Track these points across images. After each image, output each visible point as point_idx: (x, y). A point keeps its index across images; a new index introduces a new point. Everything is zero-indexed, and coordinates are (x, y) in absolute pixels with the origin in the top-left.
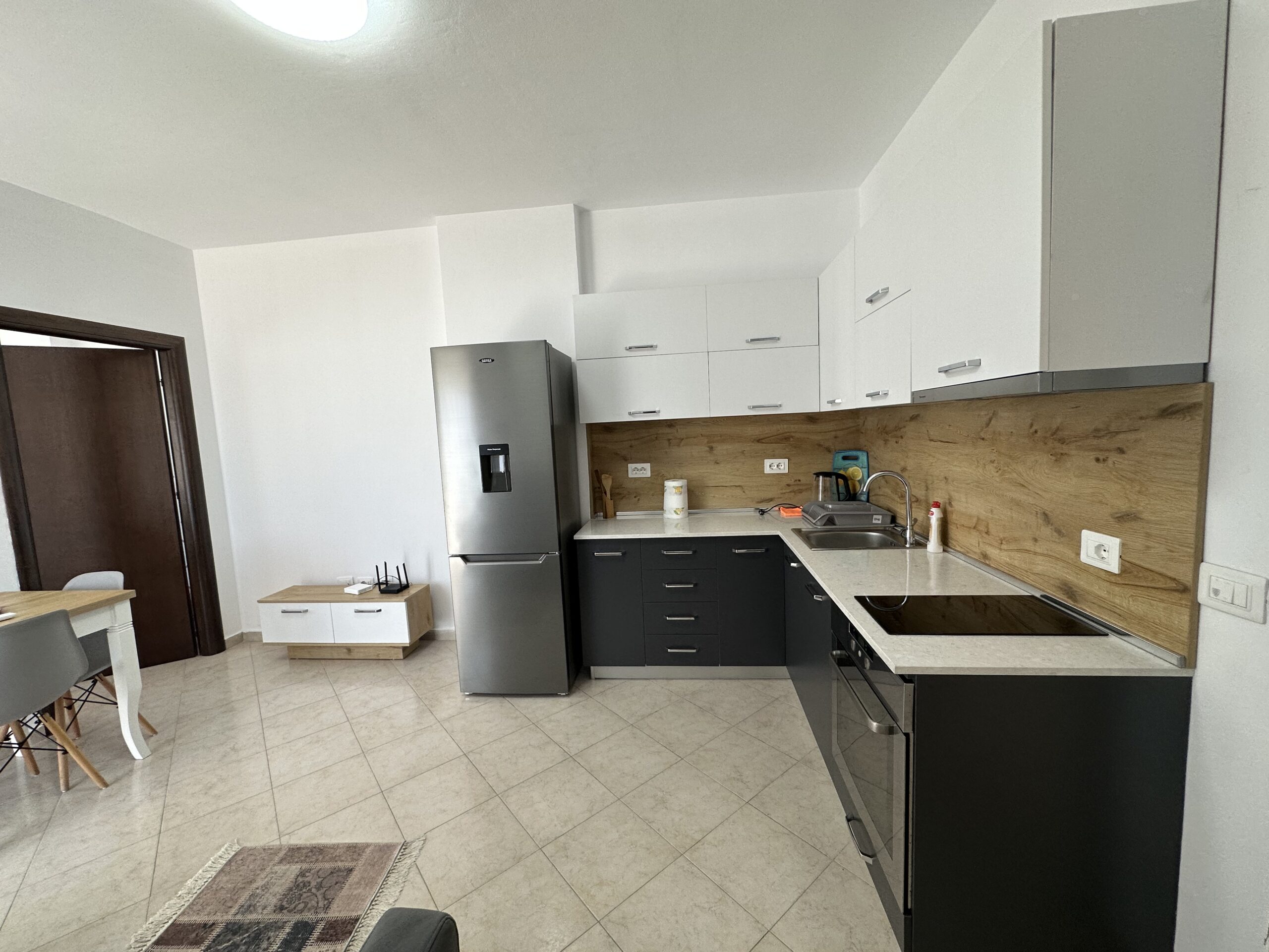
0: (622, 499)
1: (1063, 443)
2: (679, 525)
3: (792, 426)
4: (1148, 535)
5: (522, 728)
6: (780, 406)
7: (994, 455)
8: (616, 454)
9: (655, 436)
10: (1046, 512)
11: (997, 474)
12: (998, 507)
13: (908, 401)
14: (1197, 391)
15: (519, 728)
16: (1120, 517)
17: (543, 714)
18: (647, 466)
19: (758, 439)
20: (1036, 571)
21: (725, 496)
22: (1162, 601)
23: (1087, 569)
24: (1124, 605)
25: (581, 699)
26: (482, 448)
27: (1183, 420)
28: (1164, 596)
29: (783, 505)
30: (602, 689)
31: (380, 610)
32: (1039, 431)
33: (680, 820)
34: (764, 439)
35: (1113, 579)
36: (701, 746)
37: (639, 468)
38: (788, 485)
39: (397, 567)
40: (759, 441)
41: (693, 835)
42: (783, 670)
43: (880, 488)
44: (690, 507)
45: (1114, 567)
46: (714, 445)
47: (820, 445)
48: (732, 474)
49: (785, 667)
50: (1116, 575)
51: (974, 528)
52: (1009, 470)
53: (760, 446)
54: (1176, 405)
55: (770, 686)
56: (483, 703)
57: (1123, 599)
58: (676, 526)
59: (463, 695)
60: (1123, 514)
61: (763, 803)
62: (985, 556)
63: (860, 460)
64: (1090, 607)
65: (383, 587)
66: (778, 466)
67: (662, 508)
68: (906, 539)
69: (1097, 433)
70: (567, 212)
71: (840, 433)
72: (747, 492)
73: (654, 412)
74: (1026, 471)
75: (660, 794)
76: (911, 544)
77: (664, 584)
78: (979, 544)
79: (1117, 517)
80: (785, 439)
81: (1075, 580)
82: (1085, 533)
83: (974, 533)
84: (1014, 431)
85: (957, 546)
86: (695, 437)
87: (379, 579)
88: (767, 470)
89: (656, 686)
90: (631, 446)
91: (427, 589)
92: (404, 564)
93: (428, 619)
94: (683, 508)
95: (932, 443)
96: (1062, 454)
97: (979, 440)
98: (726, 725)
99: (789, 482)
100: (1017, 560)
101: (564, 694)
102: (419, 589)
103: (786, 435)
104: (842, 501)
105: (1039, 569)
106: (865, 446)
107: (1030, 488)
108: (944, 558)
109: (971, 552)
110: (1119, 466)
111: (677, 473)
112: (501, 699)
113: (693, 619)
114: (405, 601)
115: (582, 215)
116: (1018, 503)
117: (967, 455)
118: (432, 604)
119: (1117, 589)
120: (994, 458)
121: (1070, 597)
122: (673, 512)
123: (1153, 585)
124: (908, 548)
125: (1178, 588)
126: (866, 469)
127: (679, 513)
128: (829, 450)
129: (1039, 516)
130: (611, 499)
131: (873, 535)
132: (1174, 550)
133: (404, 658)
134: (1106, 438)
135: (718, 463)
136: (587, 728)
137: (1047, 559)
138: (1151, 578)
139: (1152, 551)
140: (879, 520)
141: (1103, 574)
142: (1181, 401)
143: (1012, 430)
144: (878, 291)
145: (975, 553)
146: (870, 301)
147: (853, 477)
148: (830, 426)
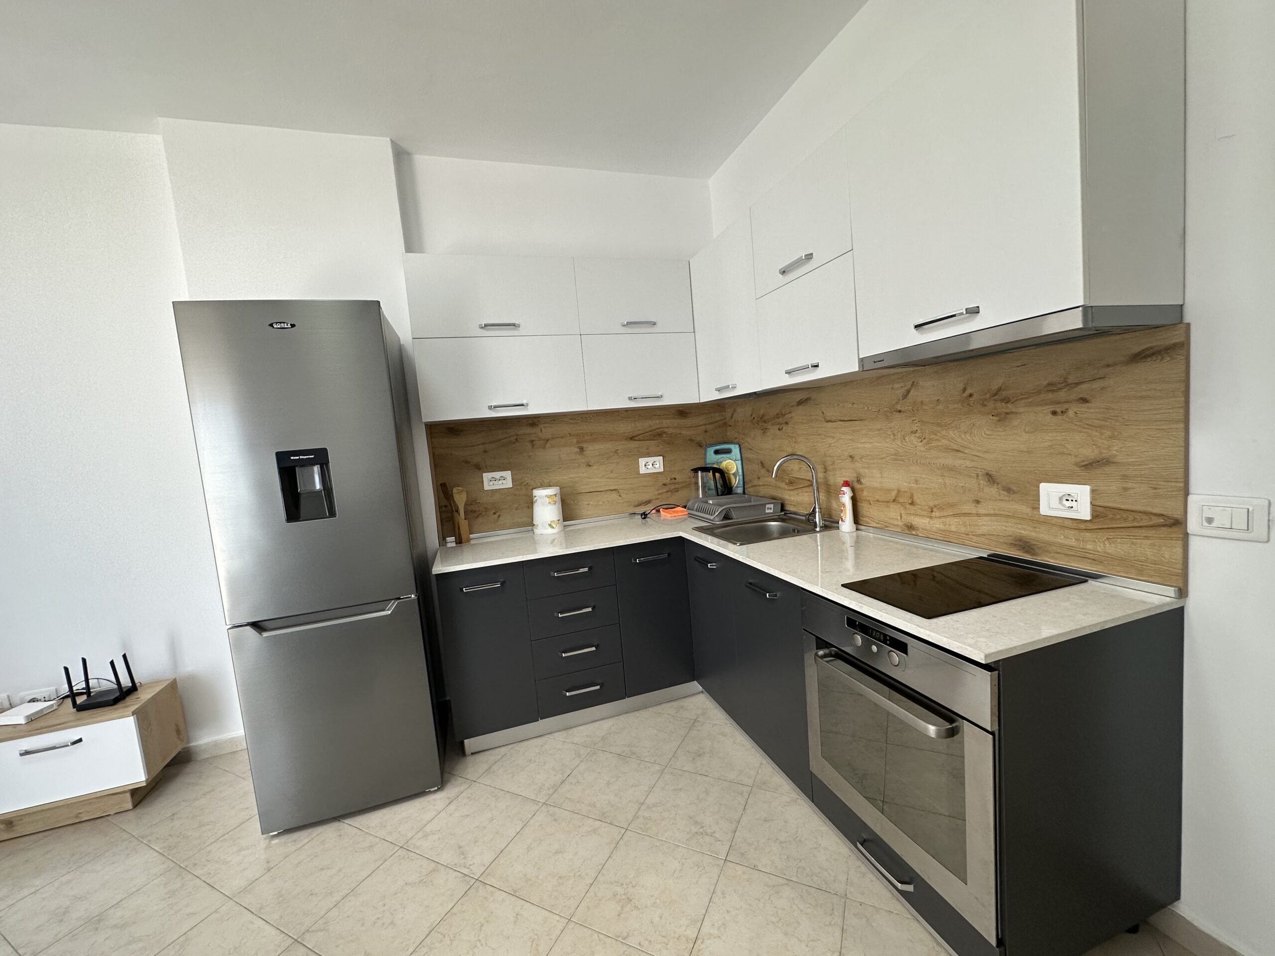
0: (477, 517)
1: (1008, 402)
2: (556, 541)
3: (664, 421)
4: (1125, 477)
5: (385, 861)
6: (662, 396)
7: (916, 425)
8: (467, 462)
9: (515, 437)
10: (990, 473)
11: (920, 444)
12: (924, 476)
13: (856, 368)
14: (1177, 332)
15: (380, 862)
16: (1088, 465)
17: (412, 828)
18: (508, 474)
19: (631, 436)
20: (979, 532)
21: (600, 503)
22: (1147, 538)
23: (1049, 521)
24: (1099, 549)
25: (462, 788)
26: (282, 457)
27: (1161, 360)
28: (1151, 533)
29: (662, 507)
30: (486, 767)
31: (80, 740)
32: (975, 394)
33: (661, 917)
34: (636, 436)
35: (1082, 526)
36: (642, 804)
37: (498, 477)
38: (664, 485)
39: (112, 663)
40: (632, 438)
41: (686, 933)
42: (695, 686)
43: (759, 478)
44: (565, 519)
45: (1085, 513)
46: (584, 445)
47: (691, 440)
48: (607, 476)
49: (695, 681)
50: (1086, 521)
51: (894, 501)
52: (937, 437)
53: (633, 445)
54: (1151, 348)
55: (682, 707)
56: (306, 841)
57: (1098, 544)
58: (552, 542)
59: (265, 839)
60: (1091, 461)
61: (742, 854)
62: (910, 527)
63: (733, 453)
64: (1053, 558)
65: (80, 700)
66: (653, 465)
67: (531, 524)
68: (816, 523)
69: (1052, 387)
70: (383, 149)
71: (709, 427)
72: (624, 496)
73: (523, 405)
74: (960, 436)
75: (620, 890)
76: (821, 527)
77: (556, 614)
78: (901, 516)
79: (1083, 466)
80: (659, 435)
81: (1033, 534)
82: (1043, 487)
83: (893, 506)
84: (941, 398)
85: (872, 522)
86: (562, 438)
87: (70, 686)
88: (643, 470)
89: (555, 742)
90: (485, 452)
91: (173, 686)
92: (124, 656)
93: (178, 732)
94: (559, 520)
95: (830, 424)
96: (1007, 413)
97: (894, 413)
98: (657, 768)
99: (665, 482)
100: (954, 525)
101: (436, 788)
102: (158, 689)
103: (658, 431)
104: (721, 495)
105: (984, 530)
106: (736, 438)
107: (966, 451)
108: (858, 537)
109: (892, 526)
110: (1082, 416)
111: (545, 480)
112: (336, 825)
113: (594, 649)
114: (133, 713)
115: (401, 156)
116: (952, 470)
117: (879, 430)
118: (182, 707)
119: (1088, 535)
120: (916, 428)
121: (1027, 552)
122: (548, 526)
123: (1136, 524)
124: (818, 532)
125: (1167, 523)
126: (740, 462)
127: (554, 526)
128: (700, 445)
129: (980, 478)
130: (465, 519)
131: (770, 525)
132: (1159, 487)
133: (135, 806)
134: (1064, 390)
135: (590, 466)
136: (485, 827)
137: (993, 518)
138: (1131, 517)
139: (1131, 492)
140: (771, 509)
141: (1067, 523)
142: (1159, 343)
143: (938, 398)
144: (802, 256)
145: (897, 526)
146: (783, 272)
147: (728, 471)
148: (700, 420)
